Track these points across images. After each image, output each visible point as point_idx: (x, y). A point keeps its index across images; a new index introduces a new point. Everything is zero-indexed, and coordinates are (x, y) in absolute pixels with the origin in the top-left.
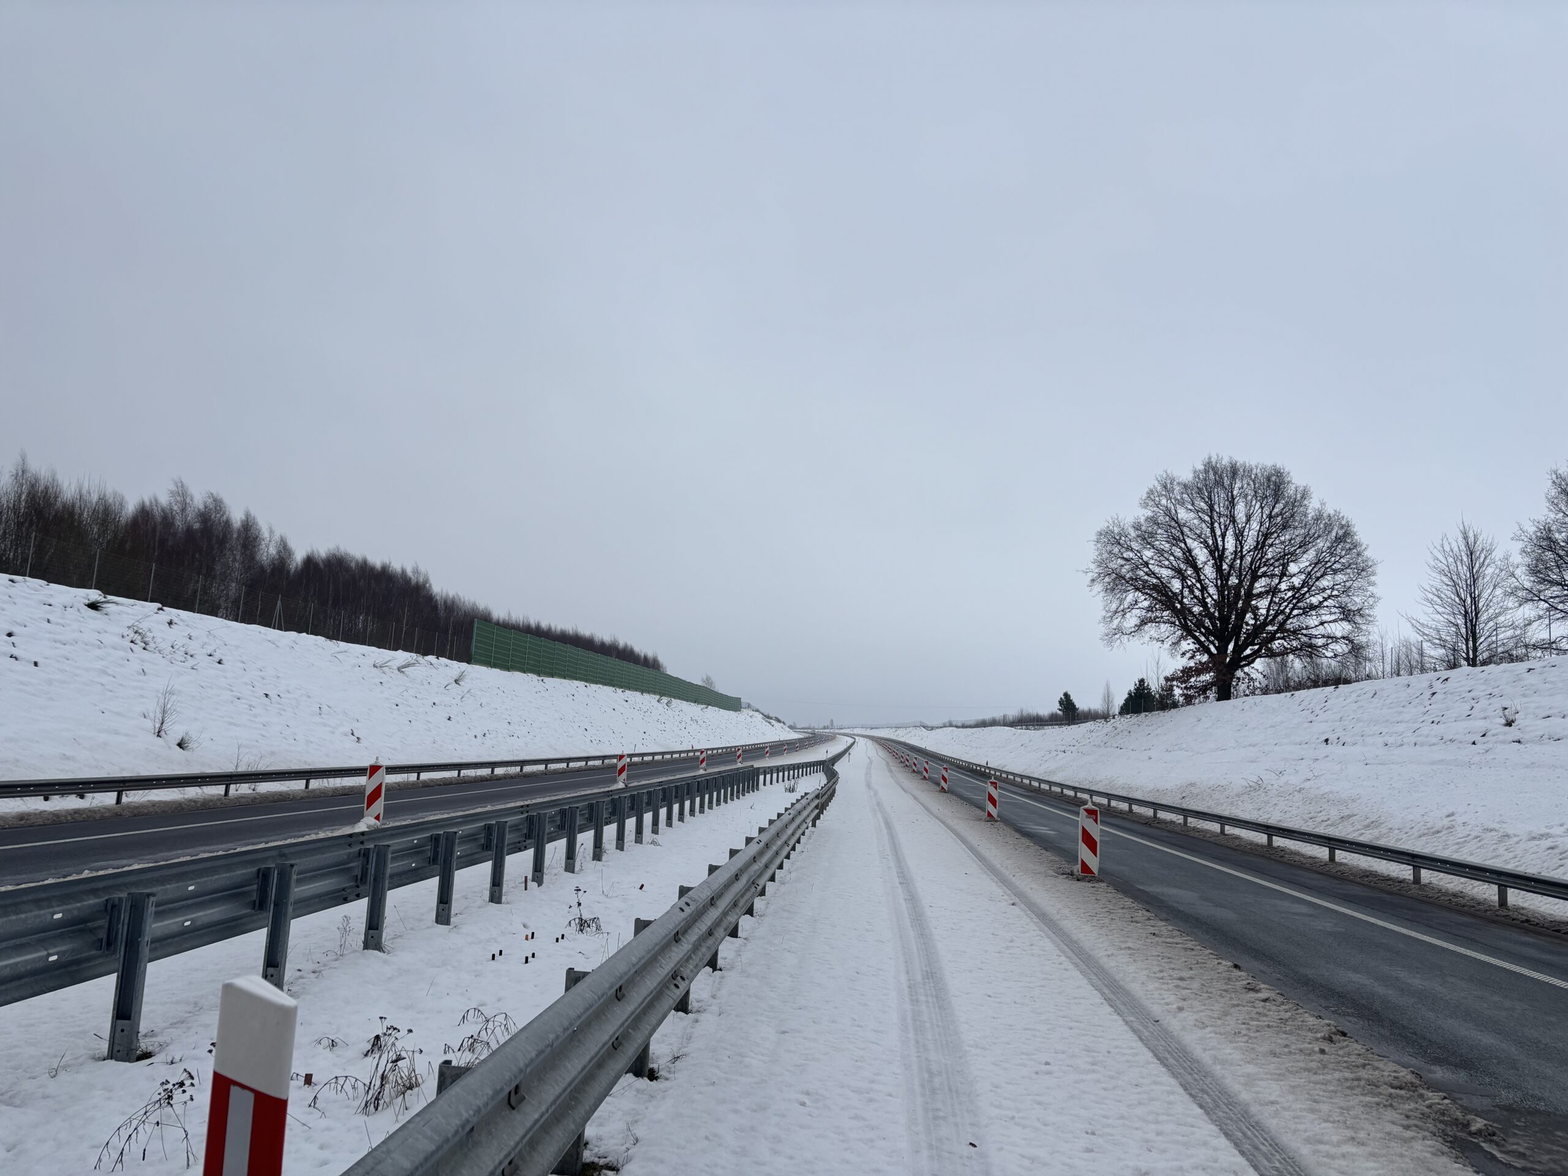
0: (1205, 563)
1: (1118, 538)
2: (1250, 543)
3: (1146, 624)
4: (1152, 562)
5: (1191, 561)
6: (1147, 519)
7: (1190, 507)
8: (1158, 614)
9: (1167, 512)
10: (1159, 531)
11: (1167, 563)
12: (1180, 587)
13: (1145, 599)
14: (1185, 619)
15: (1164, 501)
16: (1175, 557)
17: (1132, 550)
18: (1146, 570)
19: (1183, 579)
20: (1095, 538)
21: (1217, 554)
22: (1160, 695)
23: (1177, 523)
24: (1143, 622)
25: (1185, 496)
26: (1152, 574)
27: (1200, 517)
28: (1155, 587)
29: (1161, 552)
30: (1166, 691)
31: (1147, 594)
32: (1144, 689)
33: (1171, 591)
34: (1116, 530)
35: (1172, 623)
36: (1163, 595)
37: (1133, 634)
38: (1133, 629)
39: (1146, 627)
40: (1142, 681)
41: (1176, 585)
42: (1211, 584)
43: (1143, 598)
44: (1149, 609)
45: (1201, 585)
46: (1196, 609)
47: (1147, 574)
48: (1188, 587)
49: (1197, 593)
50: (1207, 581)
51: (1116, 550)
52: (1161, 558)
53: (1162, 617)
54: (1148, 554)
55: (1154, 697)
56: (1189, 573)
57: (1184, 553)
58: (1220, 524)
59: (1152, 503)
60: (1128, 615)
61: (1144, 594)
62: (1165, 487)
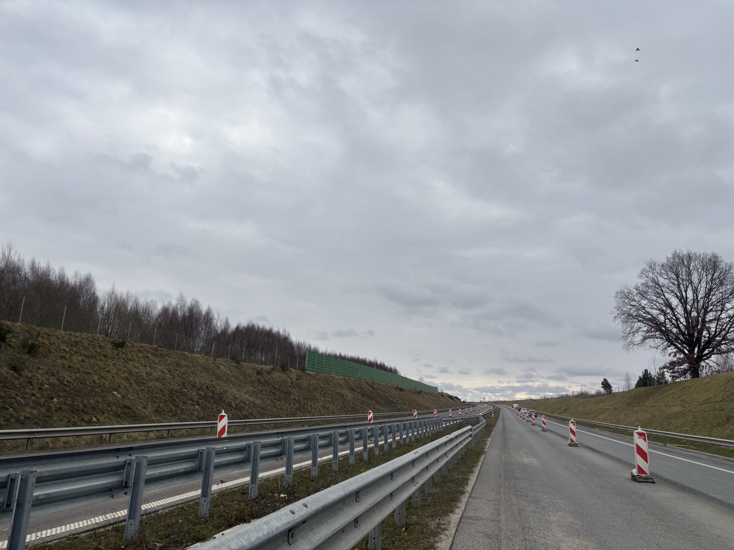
0: (677, 306)
1: (627, 295)
2: (701, 294)
3: (646, 339)
4: (647, 306)
5: (669, 305)
6: (643, 284)
7: (666, 277)
8: (653, 334)
9: (654, 281)
10: (649, 290)
11: (655, 307)
12: (664, 319)
13: (645, 326)
14: (668, 335)
15: (651, 275)
16: (659, 303)
17: (635, 301)
18: (644, 311)
19: (665, 314)
20: (615, 295)
21: (683, 301)
22: (657, 378)
23: (659, 286)
24: (645, 338)
25: (662, 271)
26: (648, 313)
27: (672, 282)
28: (649, 320)
29: (651, 301)
30: (660, 375)
31: (645, 323)
32: (648, 374)
33: (659, 321)
34: (626, 291)
35: (661, 338)
36: (654, 324)
37: (640, 344)
38: (640, 342)
39: (647, 341)
40: (646, 371)
41: (662, 318)
42: (682, 317)
43: (644, 325)
44: (648, 331)
45: (676, 317)
46: (675, 330)
47: (644, 313)
48: (668, 319)
49: (674, 322)
50: (679, 315)
51: (627, 301)
52: (652, 305)
53: (655, 335)
54: (644, 302)
55: (654, 379)
56: (668, 311)
57: (664, 301)
58: (683, 285)
59: (644, 276)
60: (636, 335)
61: (644, 323)
62: (651, 267)
